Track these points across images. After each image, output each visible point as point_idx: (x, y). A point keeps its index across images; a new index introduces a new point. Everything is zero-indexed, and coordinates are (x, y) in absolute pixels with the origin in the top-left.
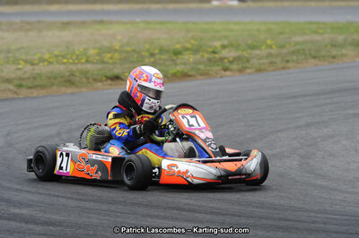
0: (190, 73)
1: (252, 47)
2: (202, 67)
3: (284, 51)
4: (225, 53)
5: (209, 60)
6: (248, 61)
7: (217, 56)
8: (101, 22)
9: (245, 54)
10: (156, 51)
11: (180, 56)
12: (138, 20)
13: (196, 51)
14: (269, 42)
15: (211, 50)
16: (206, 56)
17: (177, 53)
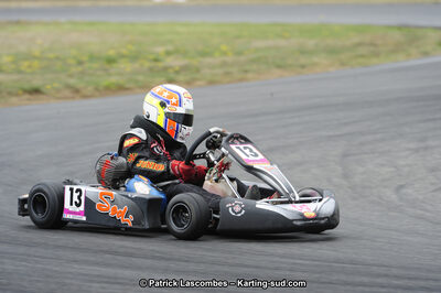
0: (127, 86)
1: (204, 54)
2: (141, 78)
3: (242, 58)
4: (170, 61)
5: (151, 69)
6: (198, 70)
7: (160, 65)
8: (18, 23)
9: (195, 62)
10: (85, 58)
11: (115, 65)
12: (63, 19)
13: (134, 58)
14: (224, 48)
15: (152, 57)
16: (147, 64)
17: (111, 61)
